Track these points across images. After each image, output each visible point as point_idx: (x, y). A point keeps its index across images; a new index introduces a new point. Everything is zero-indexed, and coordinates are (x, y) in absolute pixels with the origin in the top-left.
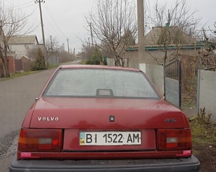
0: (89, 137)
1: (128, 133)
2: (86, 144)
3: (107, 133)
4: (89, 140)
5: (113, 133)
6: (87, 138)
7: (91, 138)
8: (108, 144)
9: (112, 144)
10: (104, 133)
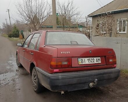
0: (82, 60)
1: (96, 58)
2: (81, 64)
3: (89, 58)
4: (82, 62)
5: (91, 58)
6: (81, 61)
7: (83, 61)
8: (89, 63)
9: (91, 63)
10: (87, 59)
